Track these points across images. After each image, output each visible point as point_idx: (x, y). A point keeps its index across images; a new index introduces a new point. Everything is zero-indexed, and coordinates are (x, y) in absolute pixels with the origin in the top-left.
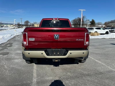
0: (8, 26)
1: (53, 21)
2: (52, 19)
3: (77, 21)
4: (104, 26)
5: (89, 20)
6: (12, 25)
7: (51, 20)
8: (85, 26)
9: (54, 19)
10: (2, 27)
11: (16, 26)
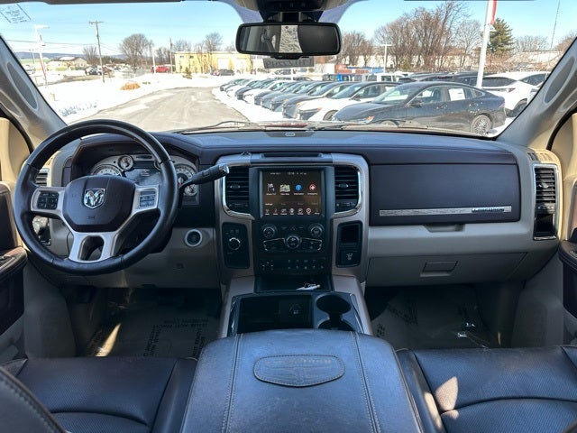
3: (413, 32)
6: (56, 64)
11: (77, 69)
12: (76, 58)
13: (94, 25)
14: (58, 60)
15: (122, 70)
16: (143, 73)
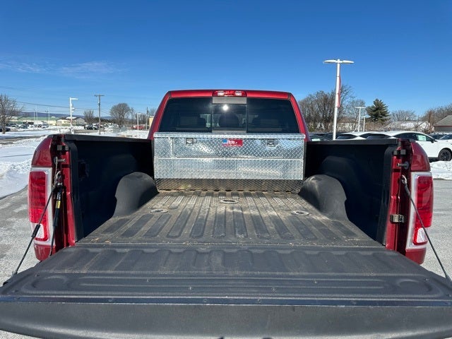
0: (49, 122)
1: (215, 101)
2: (214, 92)
3: (316, 107)
4: (424, 125)
5: (362, 104)
6: (63, 121)
7: (209, 100)
8: (347, 126)
9: (221, 94)
10: (25, 126)
11: (77, 125)
12: (78, 117)
13: (98, 98)
14: (65, 119)
15: (110, 127)
16: (126, 130)
